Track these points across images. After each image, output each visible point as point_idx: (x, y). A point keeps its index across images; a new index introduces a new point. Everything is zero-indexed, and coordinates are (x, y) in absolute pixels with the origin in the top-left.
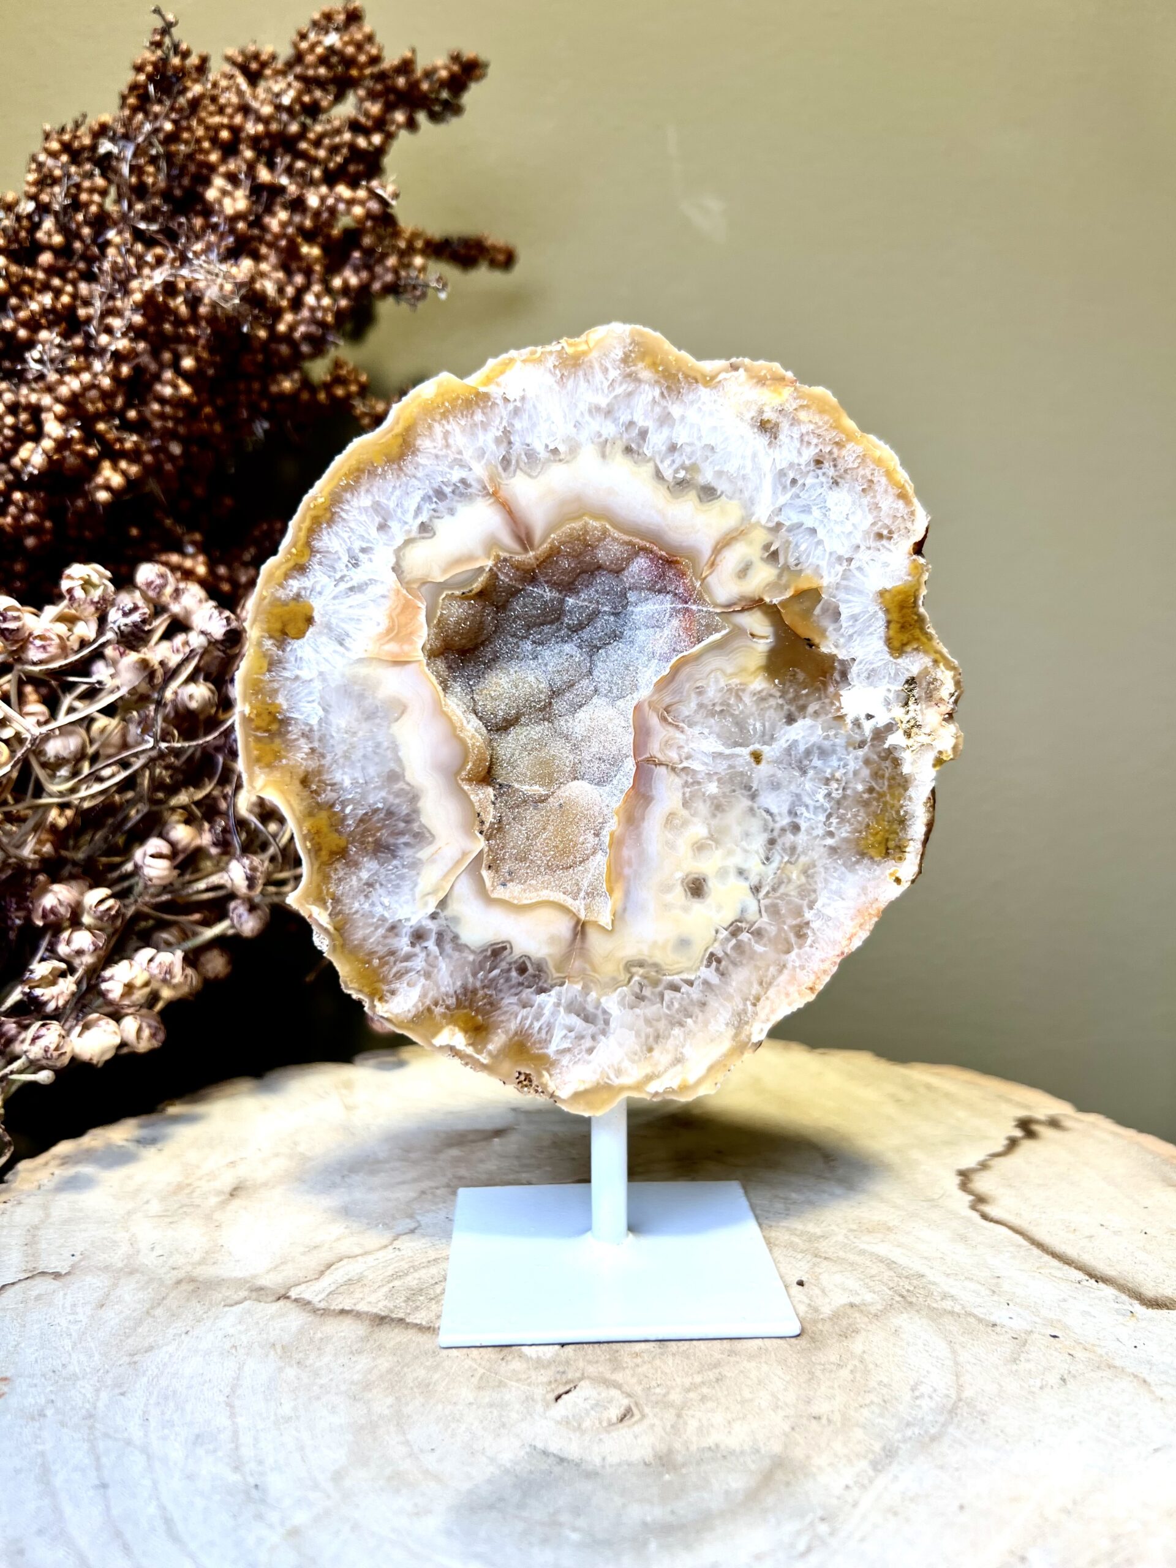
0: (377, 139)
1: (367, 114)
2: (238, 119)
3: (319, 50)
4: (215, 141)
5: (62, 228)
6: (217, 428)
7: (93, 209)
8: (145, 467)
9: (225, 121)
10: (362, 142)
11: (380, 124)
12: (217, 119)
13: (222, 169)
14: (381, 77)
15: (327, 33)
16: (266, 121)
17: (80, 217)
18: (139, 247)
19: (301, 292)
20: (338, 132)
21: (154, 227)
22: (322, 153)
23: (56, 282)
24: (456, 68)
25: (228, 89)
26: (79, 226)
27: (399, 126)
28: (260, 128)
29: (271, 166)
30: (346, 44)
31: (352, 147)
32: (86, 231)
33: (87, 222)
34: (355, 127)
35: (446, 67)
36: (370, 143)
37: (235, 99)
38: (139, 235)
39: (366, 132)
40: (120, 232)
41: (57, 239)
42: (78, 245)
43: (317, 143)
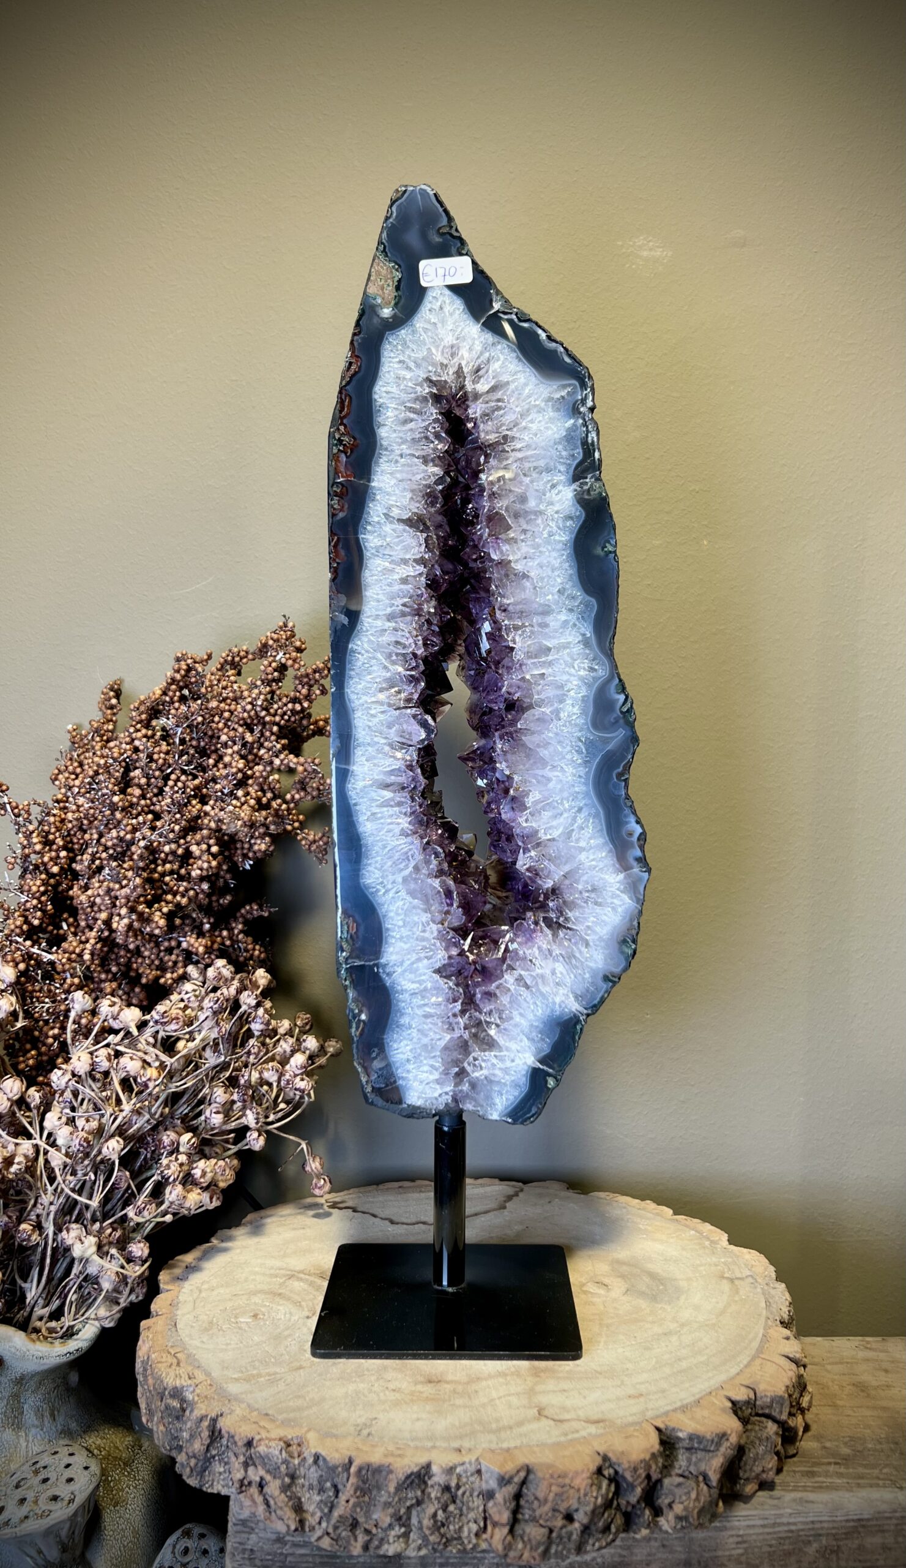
1: (299, 691)
2: (233, 707)
3: (274, 665)
5: (147, 775)
7: (161, 761)
8: (190, 899)
10: (298, 707)
11: (308, 697)
13: (226, 730)
15: (277, 651)
16: (248, 712)
17: (154, 766)
18: (183, 778)
19: (269, 801)
20: (285, 705)
21: (192, 767)
22: (277, 719)
23: (143, 802)
25: (224, 688)
26: (153, 771)
28: (245, 715)
29: (252, 731)
30: (286, 660)
31: (293, 711)
32: (157, 773)
33: (157, 770)
34: (294, 700)
36: (302, 707)
37: (231, 695)
38: (184, 772)
40: (172, 773)
41: (143, 781)
42: (152, 780)
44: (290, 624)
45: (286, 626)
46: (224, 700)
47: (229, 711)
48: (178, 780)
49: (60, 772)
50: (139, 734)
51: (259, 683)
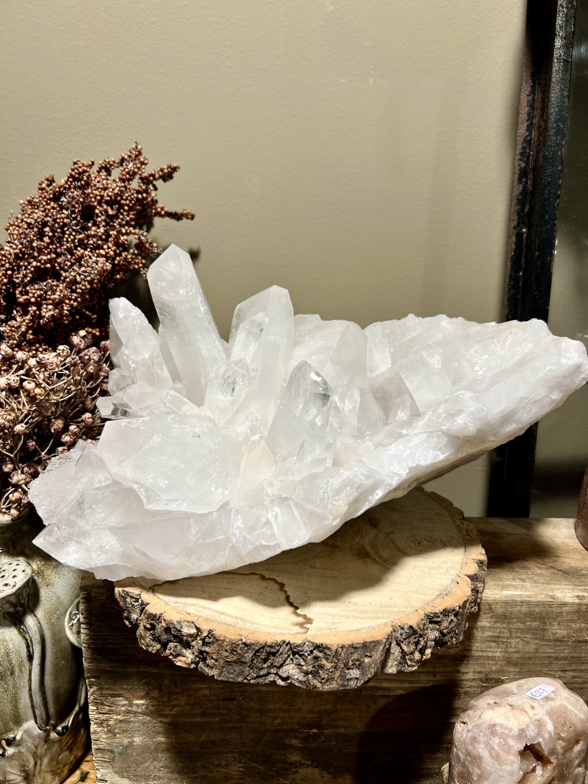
0: (145, 195)
1: (141, 187)
2: (102, 193)
3: (127, 170)
4: (95, 198)
5: (53, 231)
6: (99, 285)
8: (78, 302)
9: (98, 194)
10: (140, 196)
11: (146, 191)
12: (96, 192)
13: (98, 207)
14: (146, 178)
15: (129, 163)
16: (110, 197)
17: (57, 225)
18: (74, 233)
20: (133, 194)
21: (78, 228)
22: (128, 202)
23: (51, 247)
24: (169, 170)
25: (98, 182)
26: (56, 228)
27: (151, 190)
28: (109, 198)
29: (112, 209)
30: (134, 168)
31: (137, 198)
32: (59, 230)
33: (59, 228)
34: (138, 192)
35: (167, 169)
36: (143, 197)
37: (101, 186)
38: (74, 230)
39: (142, 194)
40: (68, 230)
41: (51, 234)
42: (56, 234)
43: (126, 199)
44: (139, 147)
45: (136, 147)
46: (98, 189)
47: (100, 196)
48: (71, 234)
49: (12, 225)
50: (49, 207)
51: (117, 180)
